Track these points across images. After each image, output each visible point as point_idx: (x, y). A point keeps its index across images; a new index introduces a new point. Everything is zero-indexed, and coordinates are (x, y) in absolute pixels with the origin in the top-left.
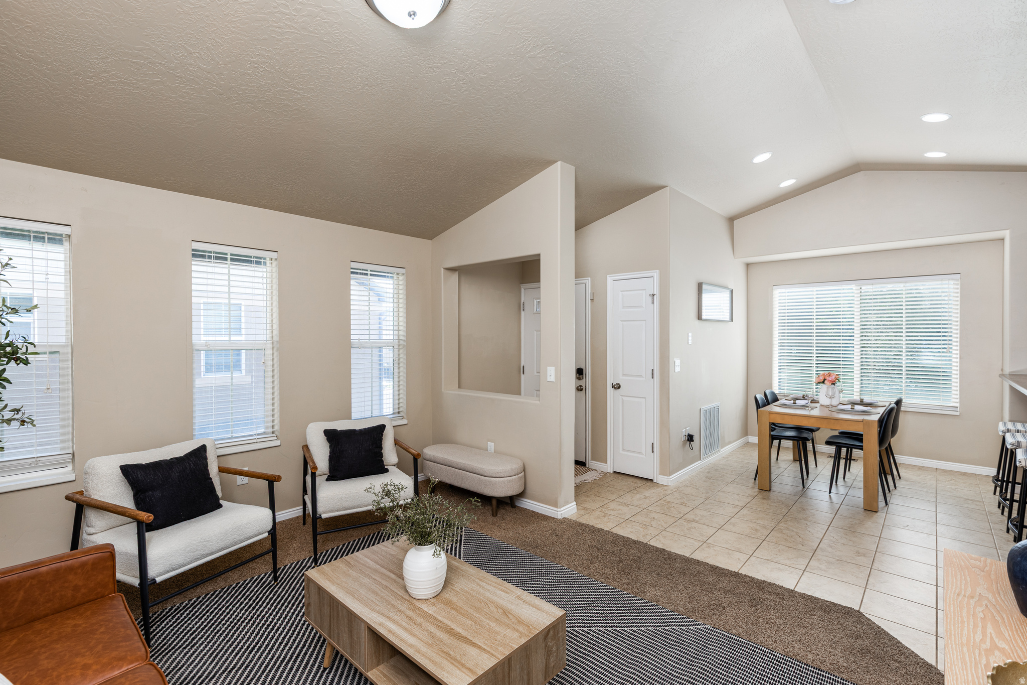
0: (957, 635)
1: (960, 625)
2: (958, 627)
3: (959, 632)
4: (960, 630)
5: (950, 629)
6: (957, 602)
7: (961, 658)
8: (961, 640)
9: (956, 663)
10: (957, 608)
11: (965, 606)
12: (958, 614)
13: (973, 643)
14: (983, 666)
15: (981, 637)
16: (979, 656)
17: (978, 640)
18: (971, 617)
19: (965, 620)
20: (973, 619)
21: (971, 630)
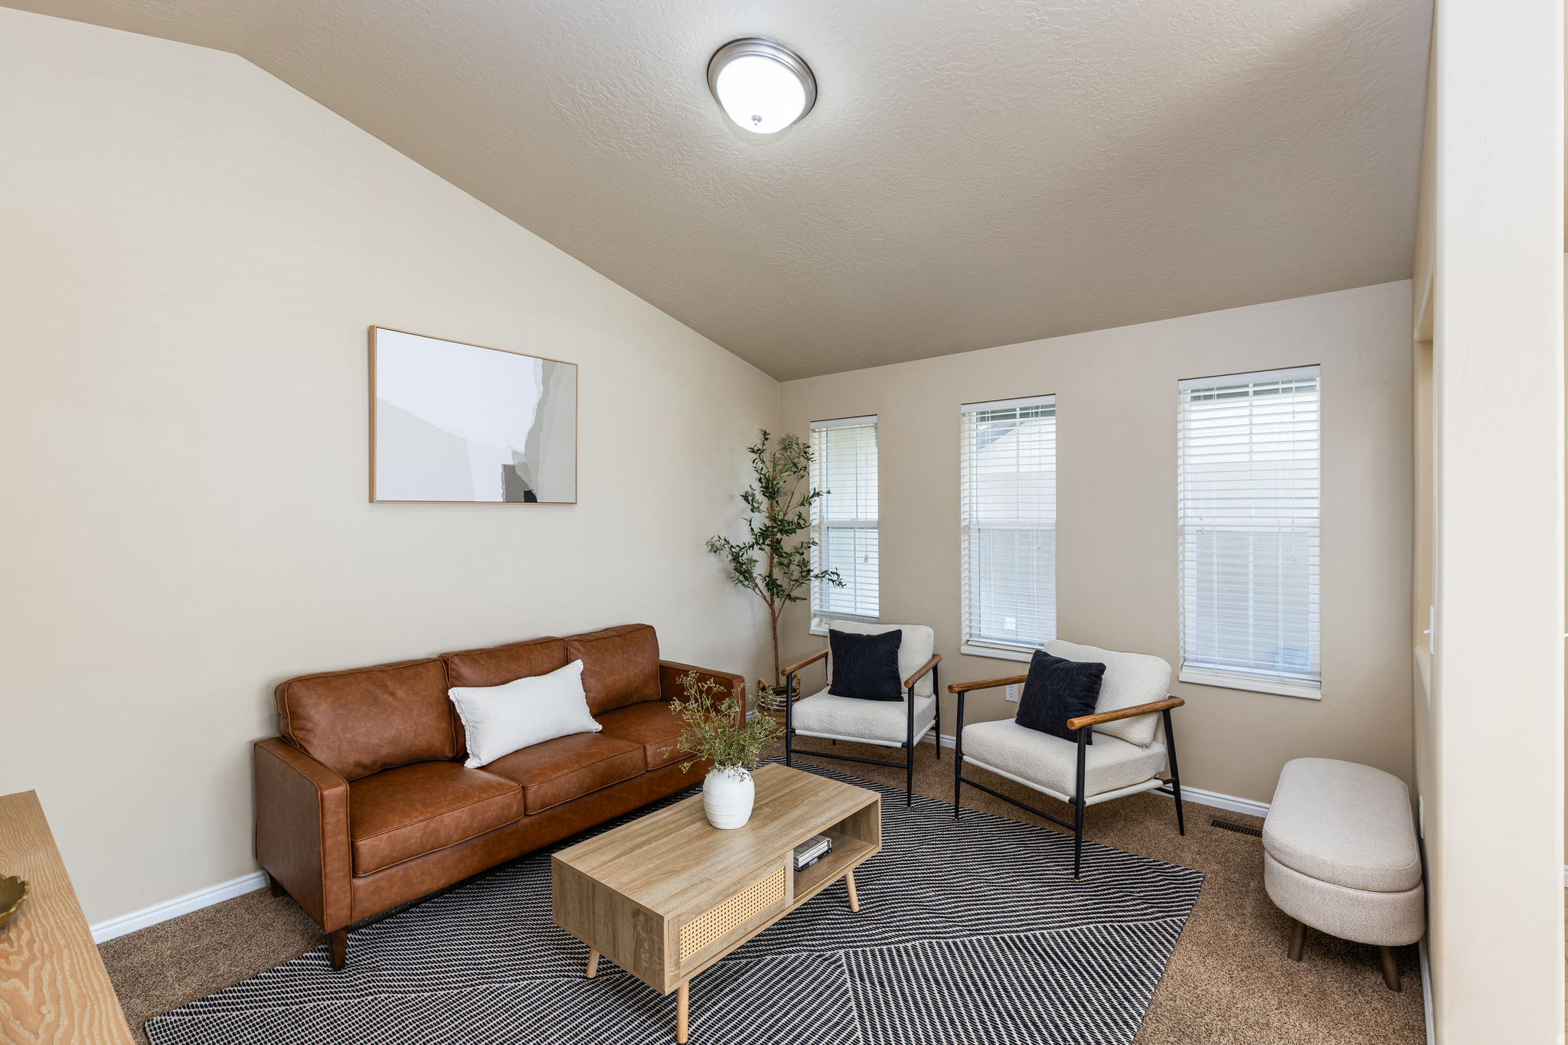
0: (78, 951)
1: (77, 968)
2: (78, 963)
3: (75, 957)
4: (75, 960)
5: (88, 952)
6: (91, 1001)
7: (66, 930)
8: (70, 951)
9: (71, 922)
10: (87, 992)
11: (75, 1005)
12: (84, 982)
13: (53, 958)
14: (37, 940)
15: (42, 972)
16: (43, 947)
17: (48, 965)
18: (61, 993)
19: (70, 981)
20: (58, 992)
21: (58, 972)
